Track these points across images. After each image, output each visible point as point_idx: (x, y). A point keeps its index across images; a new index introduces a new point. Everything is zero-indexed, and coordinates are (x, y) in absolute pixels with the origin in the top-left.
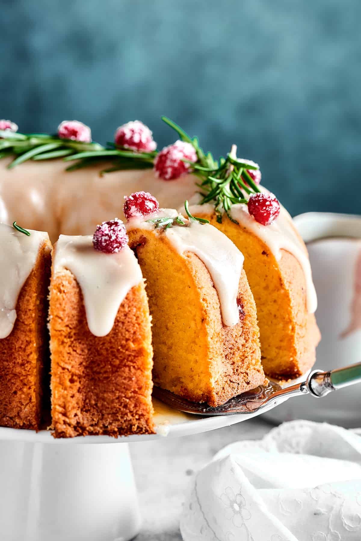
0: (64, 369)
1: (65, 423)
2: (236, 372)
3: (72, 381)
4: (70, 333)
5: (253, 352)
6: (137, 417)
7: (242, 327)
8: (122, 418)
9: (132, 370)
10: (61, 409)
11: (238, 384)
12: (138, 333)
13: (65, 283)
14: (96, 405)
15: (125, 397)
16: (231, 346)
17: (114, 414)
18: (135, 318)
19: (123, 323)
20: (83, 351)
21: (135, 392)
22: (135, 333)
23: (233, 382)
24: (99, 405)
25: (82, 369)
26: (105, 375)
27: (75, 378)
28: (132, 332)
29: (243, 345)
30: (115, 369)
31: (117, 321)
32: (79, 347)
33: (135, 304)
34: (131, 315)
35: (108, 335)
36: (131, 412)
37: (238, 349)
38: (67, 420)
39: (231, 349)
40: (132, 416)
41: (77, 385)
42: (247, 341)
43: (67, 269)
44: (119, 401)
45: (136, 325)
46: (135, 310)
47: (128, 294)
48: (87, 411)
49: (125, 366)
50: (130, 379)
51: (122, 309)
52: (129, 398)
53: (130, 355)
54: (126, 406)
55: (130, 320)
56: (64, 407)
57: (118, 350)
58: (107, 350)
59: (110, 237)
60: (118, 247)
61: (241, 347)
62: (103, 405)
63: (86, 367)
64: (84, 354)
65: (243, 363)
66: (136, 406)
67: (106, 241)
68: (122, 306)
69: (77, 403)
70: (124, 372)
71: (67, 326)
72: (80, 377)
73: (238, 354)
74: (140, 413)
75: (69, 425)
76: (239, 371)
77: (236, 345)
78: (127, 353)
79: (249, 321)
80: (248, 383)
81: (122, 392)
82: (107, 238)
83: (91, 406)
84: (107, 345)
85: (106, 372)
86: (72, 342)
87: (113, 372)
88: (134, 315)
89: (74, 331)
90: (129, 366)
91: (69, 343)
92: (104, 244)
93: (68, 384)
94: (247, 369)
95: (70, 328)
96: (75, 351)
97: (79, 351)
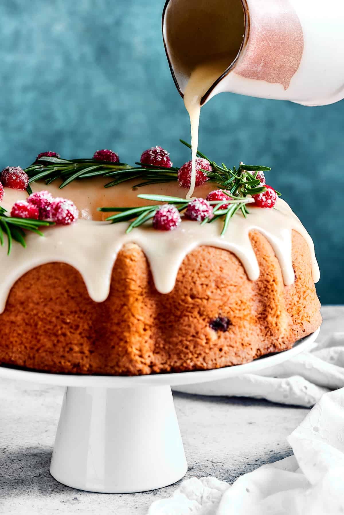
0: (138, 320)
1: (142, 362)
2: (295, 322)
3: (145, 330)
4: (142, 292)
5: (304, 307)
6: (196, 356)
7: (296, 288)
8: (185, 356)
9: (191, 319)
10: (138, 352)
11: (298, 332)
12: (194, 289)
13: (135, 254)
14: (164, 348)
15: (186, 340)
16: (290, 303)
17: (178, 354)
18: (190, 278)
19: (182, 282)
20: (152, 305)
21: (193, 336)
22: (191, 290)
23: (294, 330)
24: (167, 347)
25: (152, 320)
26: (170, 324)
27: (147, 327)
28: (189, 288)
29: (297, 302)
30: (177, 319)
31: (177, 281)
32: (149, 302)
33: (190, 267)
34: (187, 276)
35: (171, 292)
36: (191, 352)
37: (294, 304)
38: (143, 360)
39: (290, 304)
40: (193, 355)
41: (149, 333)
42: (300, 298)
43: (135, 243)
44: (182, 344)
45: (192, 284)
46: (190, 272)
47: (184, 260)
48: (158, 353)
49: (185, 316)
50: (190, 326)
51: (180, 272)
52: (190, 341)
53: (188, 307)
54: (187, 347)
55: (186, 280)
56: (140, 350)
57: (179, 304)
58: (170, 304)
59: (168, 217)
60: (173, 226)
61: (296, 303)
62: (169, 348)
63: (155, 319)
64: (152, 308)
65: (299, 316)
66: (195, 347)
67: (164, 220)
68: (180, 269)
69: (150, 348)
70: (184, 321)
71: (140, 286)
72: (150, 326)
73: (295, 308)
74: (198, 352)
75: (145, 364)
76: (297, 322)
77: (293, 301)
78: (186, 305)
79: (300, 283)
80: (304, 331)
81: (184, 337)
82: (165, 218)
83: (161, 349)
84: (171, 301)
85: (170, 322)
86: (144, 299)
87: (175, 321)
88: (190, 276)
89: (145, 290)
90: (188, 316)
91: (142, 300)
92: (163, 223)
93: (142, 332)
94: (302, 320)
95: (142, 288)
96: (146, 306)
97: (149, 306)
